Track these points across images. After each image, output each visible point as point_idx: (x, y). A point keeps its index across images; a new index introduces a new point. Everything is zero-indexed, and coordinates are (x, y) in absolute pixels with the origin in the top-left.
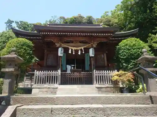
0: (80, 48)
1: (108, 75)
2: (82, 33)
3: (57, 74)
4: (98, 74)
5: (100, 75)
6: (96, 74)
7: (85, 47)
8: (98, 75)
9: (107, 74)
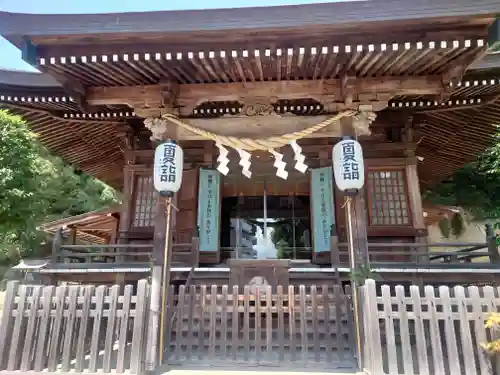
0: (282, 141)
1: (465, 318)
2: (285, 47)
3: (133, 306)
4: (395, 307)
5: (411, 315)
6: (380, 307)
7: (307, 133)
8: (396, 315)
9: (455, 309)
